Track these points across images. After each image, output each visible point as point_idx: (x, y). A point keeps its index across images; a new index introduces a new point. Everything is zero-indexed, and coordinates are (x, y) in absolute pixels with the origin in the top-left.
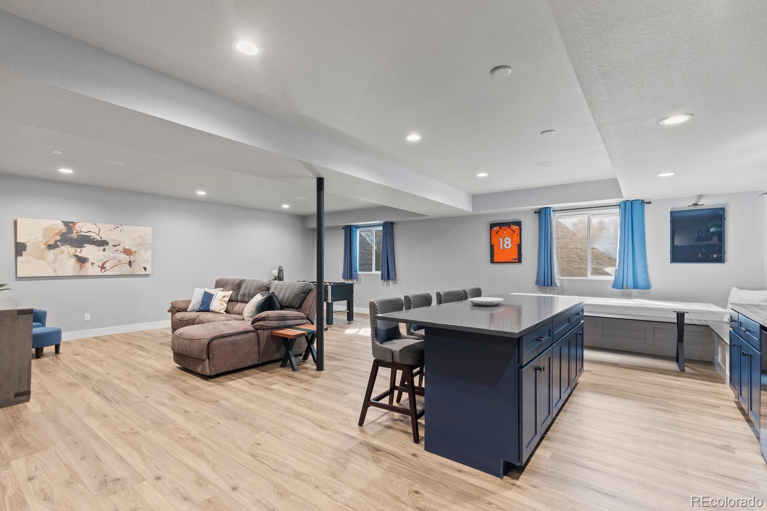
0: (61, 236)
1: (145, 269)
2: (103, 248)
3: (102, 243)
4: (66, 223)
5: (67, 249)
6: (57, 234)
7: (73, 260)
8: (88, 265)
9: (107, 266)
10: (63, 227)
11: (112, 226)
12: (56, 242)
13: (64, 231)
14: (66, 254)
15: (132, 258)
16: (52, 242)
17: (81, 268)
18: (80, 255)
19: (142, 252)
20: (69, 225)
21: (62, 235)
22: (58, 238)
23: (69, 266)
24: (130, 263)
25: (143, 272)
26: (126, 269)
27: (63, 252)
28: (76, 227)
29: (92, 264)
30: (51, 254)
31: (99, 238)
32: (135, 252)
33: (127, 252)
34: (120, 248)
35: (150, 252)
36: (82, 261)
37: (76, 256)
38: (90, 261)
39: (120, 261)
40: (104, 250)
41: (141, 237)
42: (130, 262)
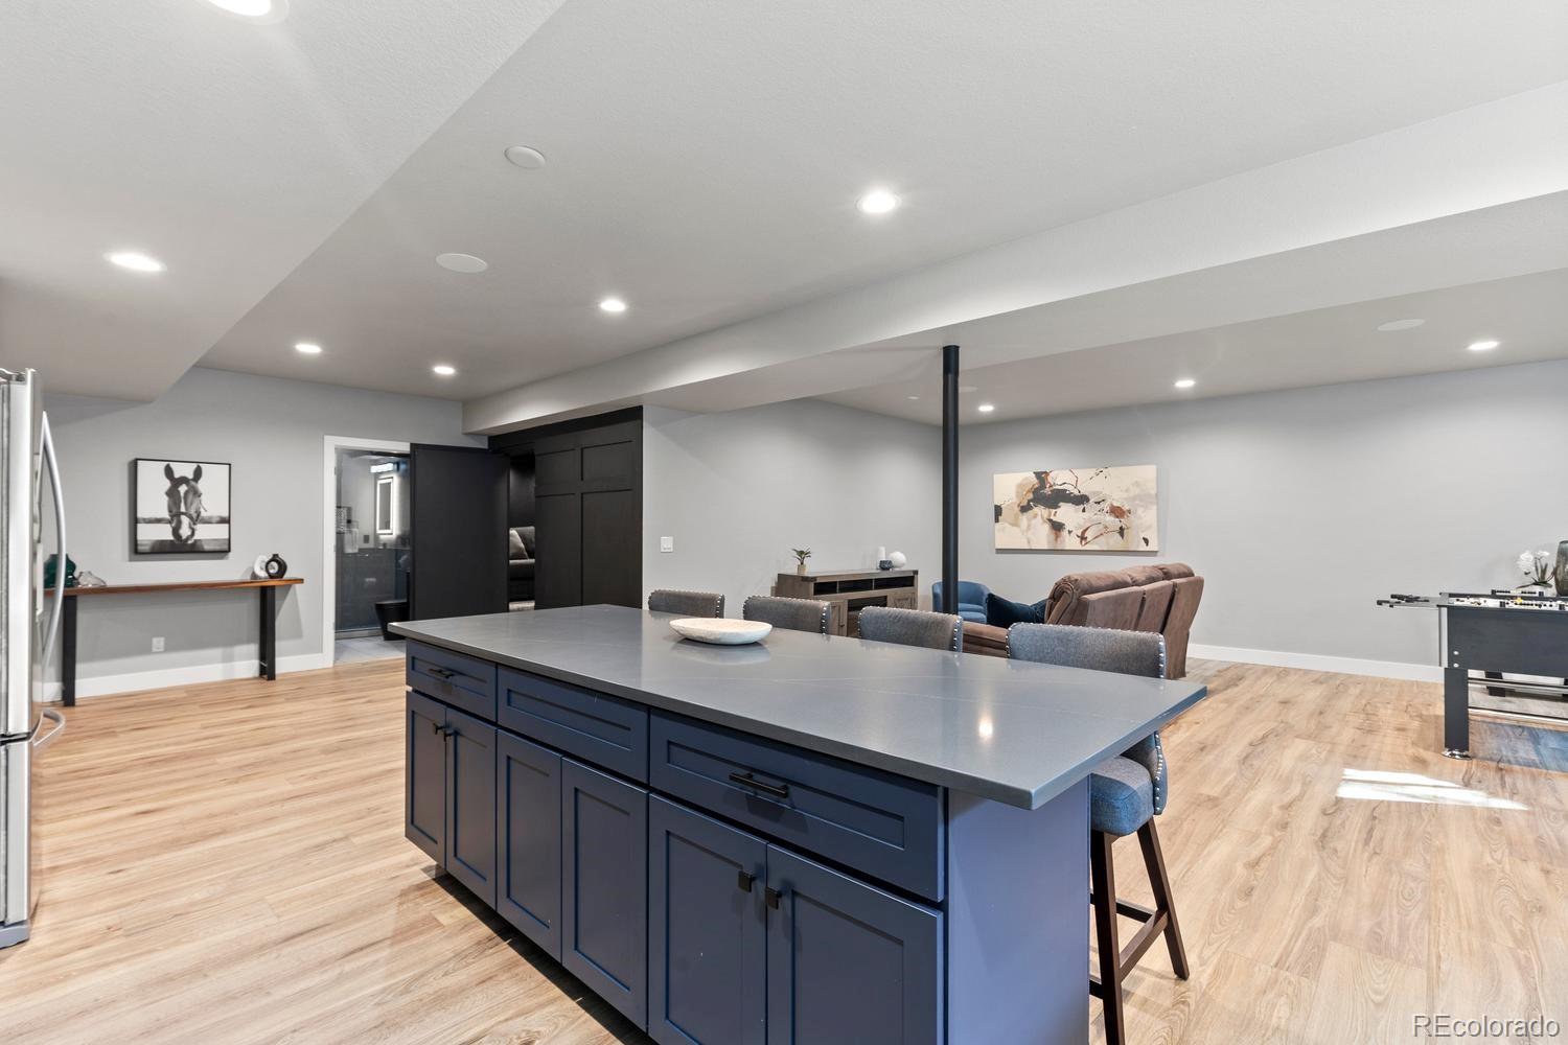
0: (1033, 493)
1: (1146, 541)
2: (1082, 507)
3: (1081, 500)
4: (1038, 475)
5: (1040, 511)
6: (1029, 491)
7: (1047, 527)
8: (1065, 533)
9: (1089, 535)
10: (1035, 480)
11: (1092, 472)
12: (1029, 501)
13: (1037, 486)
14: (1039, 517)
15: (1124, 522)
16: (1025, 503)
17: (1057, 537)
18: (1054, 519)
19: (1140, 511)
20: (1041, 476)
21: (1036, 491)
22: (1031, 496)
23: (1042, 537)
24: (1121, 531)
25: (1143, 547)
26: (1115, 542)
27: (1035, 516)
28: (1050, 479)
29: (1070, 532)
30: (1024, 518)
31: (1076, 493)
32: (1129, 512)
33: (1117, 512)
34: (1106, 506)
35: (1153, 510)
36: (1057, 527)
37: (1050, 520)
38: (1067, 528)
39: (1106, 527)
40: (1084, 510)
41: (1137, 484)
42: (1121, 528)
